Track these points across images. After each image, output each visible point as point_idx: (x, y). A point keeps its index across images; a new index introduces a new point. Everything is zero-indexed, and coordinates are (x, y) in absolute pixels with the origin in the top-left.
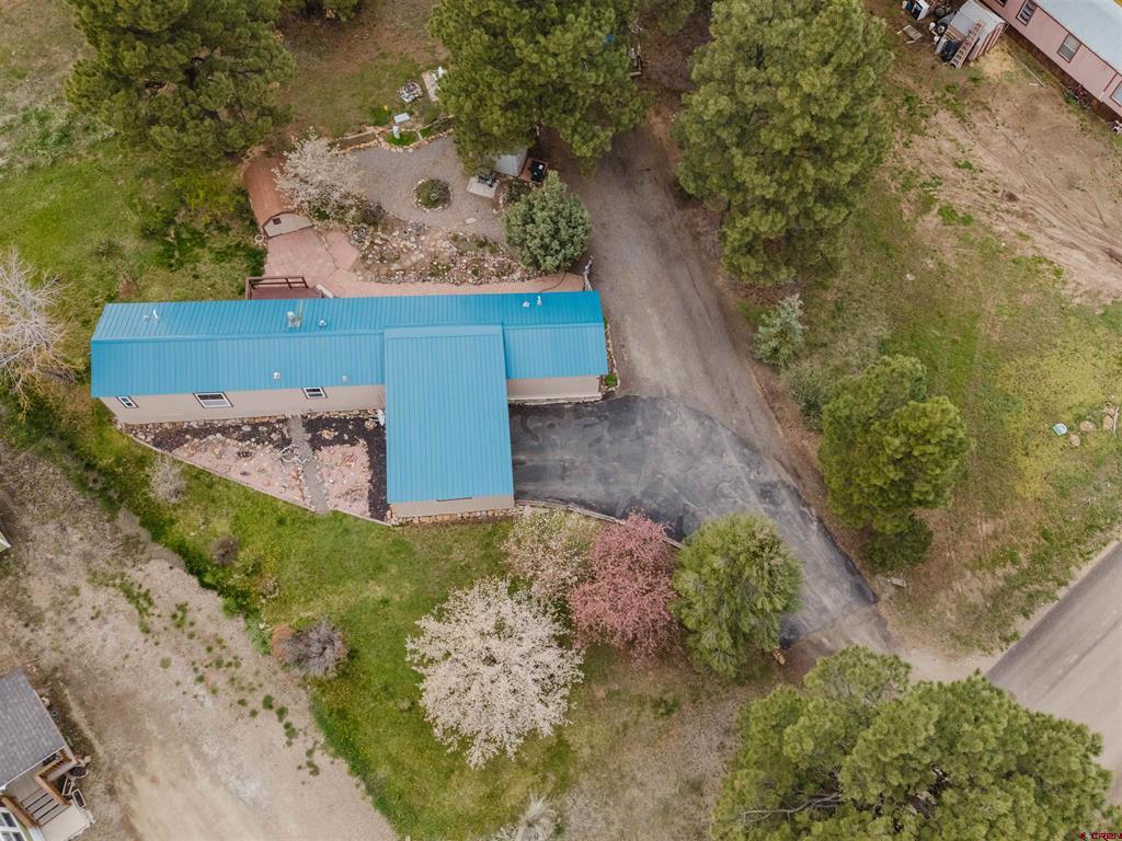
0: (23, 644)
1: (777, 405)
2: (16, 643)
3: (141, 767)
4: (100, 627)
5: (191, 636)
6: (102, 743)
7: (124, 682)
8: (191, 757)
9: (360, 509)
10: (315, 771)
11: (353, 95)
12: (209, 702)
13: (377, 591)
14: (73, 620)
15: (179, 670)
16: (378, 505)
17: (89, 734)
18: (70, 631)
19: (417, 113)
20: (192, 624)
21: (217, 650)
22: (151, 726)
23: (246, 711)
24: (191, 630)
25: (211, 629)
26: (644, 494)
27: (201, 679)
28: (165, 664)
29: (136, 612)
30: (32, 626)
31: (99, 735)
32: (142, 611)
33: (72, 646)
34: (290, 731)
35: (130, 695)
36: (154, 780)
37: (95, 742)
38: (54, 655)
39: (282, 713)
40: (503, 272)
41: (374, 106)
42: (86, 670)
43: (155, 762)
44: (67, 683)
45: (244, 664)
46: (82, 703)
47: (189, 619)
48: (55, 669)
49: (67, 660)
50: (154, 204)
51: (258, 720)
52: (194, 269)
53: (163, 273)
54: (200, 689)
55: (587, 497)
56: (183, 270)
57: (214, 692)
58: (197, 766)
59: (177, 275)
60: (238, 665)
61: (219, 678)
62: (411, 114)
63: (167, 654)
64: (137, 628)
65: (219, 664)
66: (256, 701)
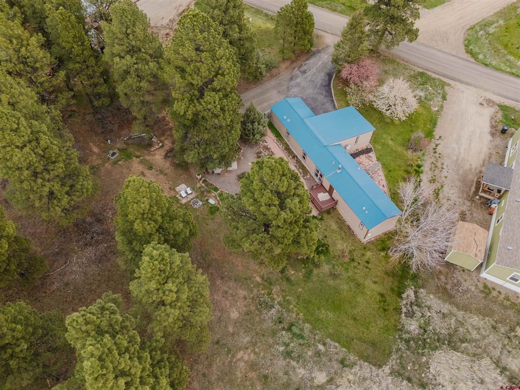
0: (470, 212)
1: (275, 75)
2: (471, 214)
3: (471, 169)
4: (451, 197)
5: (435, 176)
6: (473, 180)
7: (458, 184)
8: (460, 161)
9: (372, 155)
10: (440, 137)
11: (207, 225)
12: (446, 164)
13: (390, 142)
14: (455, 204)
15: (444, 173)
16: (367, 151)
17: (474, 184)
18: (457, 203)
19: (206, 198)
20: (432, 177)
21: (433, 169)
22: (461, 172)
23: (441, 156)
24: (433, 177)
25: (430, 172)
26: (322, 95)
27: (443, 168)
28: (446, 177)
29: (440, 191)
30: (465, 213)
31: (473, 181)
32: (439, 190)
33: (460, 200)
34: (437, 145)
35: (459, 180)
36: (471, 165)
37: (475, 181)
38: (466, 203)
39: (434, 149)
40: (267, 148)
41: (209, 214)
42: (462, 193)
43: (467, 167)
44: (469, 196)
45: (431, 162)
46: (470, 190)
47: (431, 179)
48: (469, 200)
49: (464, 199)
50: (303, 270)
51: (440, 152)
52: (323, 240)
53: (331, 249)
54: (445, 167)
55: (332, 106)
56: (326, 242)
57: (443, 164)
58: (460, 158)
59: (330, 243)
60: (433, 162)
61: (439, 164)
62: (207, 200)
63: (444, 178)
64: (444, 188)
65: (436, 166)
66: (437, 155)
